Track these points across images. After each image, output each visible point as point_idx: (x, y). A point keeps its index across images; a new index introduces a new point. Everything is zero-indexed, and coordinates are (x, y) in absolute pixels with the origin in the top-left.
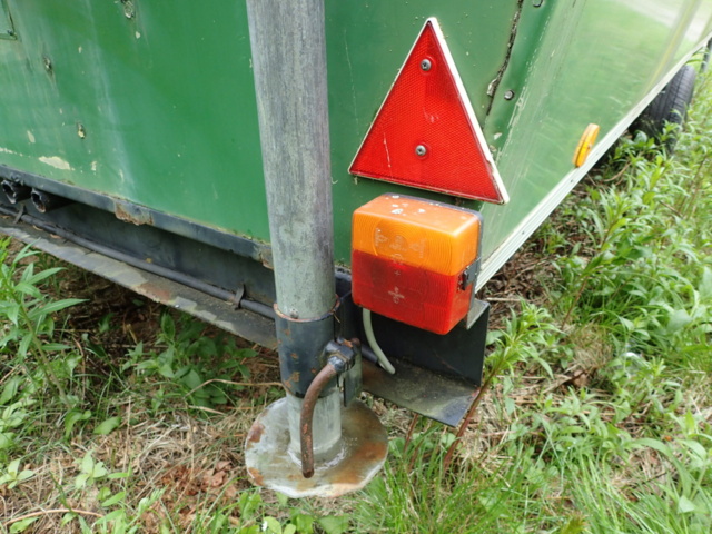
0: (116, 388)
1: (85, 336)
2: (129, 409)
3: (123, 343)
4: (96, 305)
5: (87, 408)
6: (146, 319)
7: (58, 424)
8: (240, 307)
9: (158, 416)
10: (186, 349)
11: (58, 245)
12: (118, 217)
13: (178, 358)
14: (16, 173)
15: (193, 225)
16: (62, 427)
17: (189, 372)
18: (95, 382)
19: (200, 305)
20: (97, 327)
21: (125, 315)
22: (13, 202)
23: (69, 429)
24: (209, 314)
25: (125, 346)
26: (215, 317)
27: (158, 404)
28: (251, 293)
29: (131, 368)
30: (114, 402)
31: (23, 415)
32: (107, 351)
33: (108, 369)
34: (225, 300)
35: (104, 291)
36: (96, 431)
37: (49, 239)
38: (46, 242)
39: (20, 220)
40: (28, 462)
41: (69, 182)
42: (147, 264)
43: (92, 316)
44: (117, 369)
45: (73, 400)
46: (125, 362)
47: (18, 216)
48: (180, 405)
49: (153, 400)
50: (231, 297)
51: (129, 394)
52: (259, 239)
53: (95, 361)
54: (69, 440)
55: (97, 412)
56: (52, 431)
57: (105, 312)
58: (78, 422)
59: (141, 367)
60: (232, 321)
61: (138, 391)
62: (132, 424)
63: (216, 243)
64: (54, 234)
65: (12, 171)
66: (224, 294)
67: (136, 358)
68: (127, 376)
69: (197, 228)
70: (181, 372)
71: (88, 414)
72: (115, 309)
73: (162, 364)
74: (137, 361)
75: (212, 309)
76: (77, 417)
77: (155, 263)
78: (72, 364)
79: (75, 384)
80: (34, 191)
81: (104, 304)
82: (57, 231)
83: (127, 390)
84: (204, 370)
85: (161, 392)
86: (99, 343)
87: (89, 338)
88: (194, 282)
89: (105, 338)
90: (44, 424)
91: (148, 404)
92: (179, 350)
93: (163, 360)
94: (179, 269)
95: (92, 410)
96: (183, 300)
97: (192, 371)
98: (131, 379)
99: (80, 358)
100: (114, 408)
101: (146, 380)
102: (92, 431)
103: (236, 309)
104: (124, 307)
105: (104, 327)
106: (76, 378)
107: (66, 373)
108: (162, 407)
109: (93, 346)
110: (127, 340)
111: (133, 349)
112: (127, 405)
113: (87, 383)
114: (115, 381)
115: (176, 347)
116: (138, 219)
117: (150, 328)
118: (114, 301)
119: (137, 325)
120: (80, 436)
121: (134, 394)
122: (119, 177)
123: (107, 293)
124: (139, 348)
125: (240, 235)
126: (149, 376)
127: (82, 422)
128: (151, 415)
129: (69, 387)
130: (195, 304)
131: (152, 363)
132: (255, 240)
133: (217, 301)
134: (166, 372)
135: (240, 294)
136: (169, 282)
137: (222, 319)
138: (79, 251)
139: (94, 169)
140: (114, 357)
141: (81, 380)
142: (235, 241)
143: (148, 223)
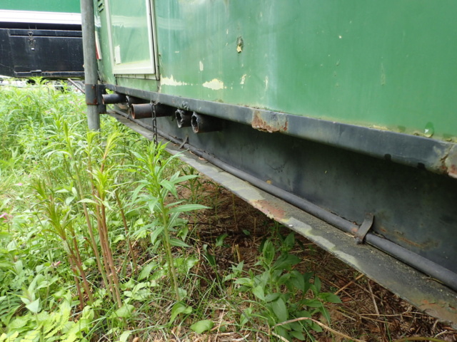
0: (215, 294)
1: (205, 246)
2: (222, 316)
3: (229, 259)
4: (218, 227)
5: (191, 304)
6: (249, 246)
7: (167, 310)
8: (364, 242)
9: (244, 331)
10: (278, 278)
11: (201, 163)
12: (254, 127)
13: (270, 283)
14: (186, 100)
15: (337, 125)
16: (169, 314)
17: (277, 299)
18: (203, 283)
19: (315, 230)
20: (215, 242)
21: (235, 240)
22: (180, 126)
23: (173, 318)
24: (326, 241)
25: (230, 262)
26: (333, 246)
27: (246, 321)
28: (382, 227)
29: (230, 281)
30: (212, 305)
31: (147, 293)
32: (217, 262)
33: (214, 276)
34: (345, 230)
35: (225, 219)
36: (192, 327)
37: (197, 160)
38: (194, 161)
39: (183, 147)
40: (137, 336)
41: (220, 101)
42: (267, 185)
43: (213, 234)
44: (221, 278)
45: (182, 293)
46: (227, 274)
47: (182, 144)
48: (263, 328)
49: (242, 315)
50: (354, 228)
51: (225, 303)
52: (446, 136)
53: (207, 267)
54: (171, 328)
55: (197, 310)
56: (162, 314)
57: (222, 233)
58: (181, 313)
59: (239, 281)
60: (355, 255)
61: (232, 303)
62: (221, 331)
63: (365, 147)
64: (201, 157)
65: (184, 99)
66: (344, 223)
67: (236, 273)
68: (226, 286)
69: (342, 128)
70: (270, 297)
71: (189, 310)
72: (230, 233)
73: (256, 285)
74: (238, 277)
75: (330, 237)
76: (181, 309)
77: (274, 184)
78: (191, 264)
79: (188, 281)
80: (194, 114)
81: (224, 228)
82: (204, 155)
83: (224, 298)
84: (288, 302)
85: (250, 310)
86: (213, 254)
87: (207, 248)
88: (311, 206)
89: (218, 252)
90: (159, 306)
91: (238, 317)
92: (272, 276)
93: (257, 282)
94: (297, 192)
95: (195, 308)
96: (298, 222)
97: (280, 299)
98: (229, 290)
99: (197, 261)
100: (211, 311)
101: (240, 294)
102: (190, 325)
103: (359, 243)
104: (236, 234)
105: (219, 243)
106: (191, 276)
107: (185, 270)
108: (248, 324)
109: (209, 255)
110: (232, 258)
111: (236, 266)
112: (221, 311)
113: (197, 282)
114: (217, 288)
115: (271, 273)
116: (272, 126)
117: (251, 253)
118: (230, 228)
119: (243, 248)
120: (179, 327)
121: (228, 304)
122: (263, 85)
123: (227, 222)
124: (241, 265)
125: (410, 133)
126: (243, 292)
127: (184, 315)
128: (238, 329)
129: (183, 282)
130: (310, 228)
131: (249, 281)
132: (437, 139)
133: (335, 230)
134: (259, 292)
135: (367, 226)
136: (285, 203)
137: (341, 250)
138: (215, 169)
139: (242, 83)
140: (221, 268)
141: (193, 279)
142: (398, 141)
143: (282, 130)
